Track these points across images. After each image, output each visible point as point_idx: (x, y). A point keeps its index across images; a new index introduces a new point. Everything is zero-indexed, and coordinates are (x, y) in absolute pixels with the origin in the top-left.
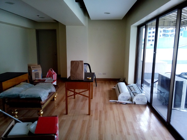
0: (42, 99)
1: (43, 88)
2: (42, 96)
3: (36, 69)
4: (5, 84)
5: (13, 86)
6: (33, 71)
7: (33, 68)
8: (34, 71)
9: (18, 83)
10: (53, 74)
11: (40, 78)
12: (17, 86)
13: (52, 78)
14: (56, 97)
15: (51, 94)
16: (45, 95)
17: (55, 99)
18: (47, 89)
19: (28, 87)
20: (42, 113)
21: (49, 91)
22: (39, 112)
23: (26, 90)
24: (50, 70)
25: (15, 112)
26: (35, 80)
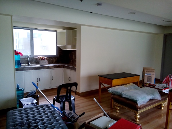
0: (138, 103)
1: (145, 92)
2: (138, 100)
3: (149, 73)
4: (114, 82)
5: (122, 85)
6: (145, 74)
7: (146, 71)
8: (147, 74)
9: (127, 83)
10: (170, 81)
11: (153, 82)
12: (125, 85)
13: (169, 85)
14: (163, 106)
15: (154, 101)
16: (143, 100)
17: (162, 108)
18: (149, 95)
19: (133, 88)
20: (138, 116)
21: (151, 97)
22: (136, 114)
23: (129, 90)
24: (168, 76)
25: (117, 107)
26: (146, 83)
